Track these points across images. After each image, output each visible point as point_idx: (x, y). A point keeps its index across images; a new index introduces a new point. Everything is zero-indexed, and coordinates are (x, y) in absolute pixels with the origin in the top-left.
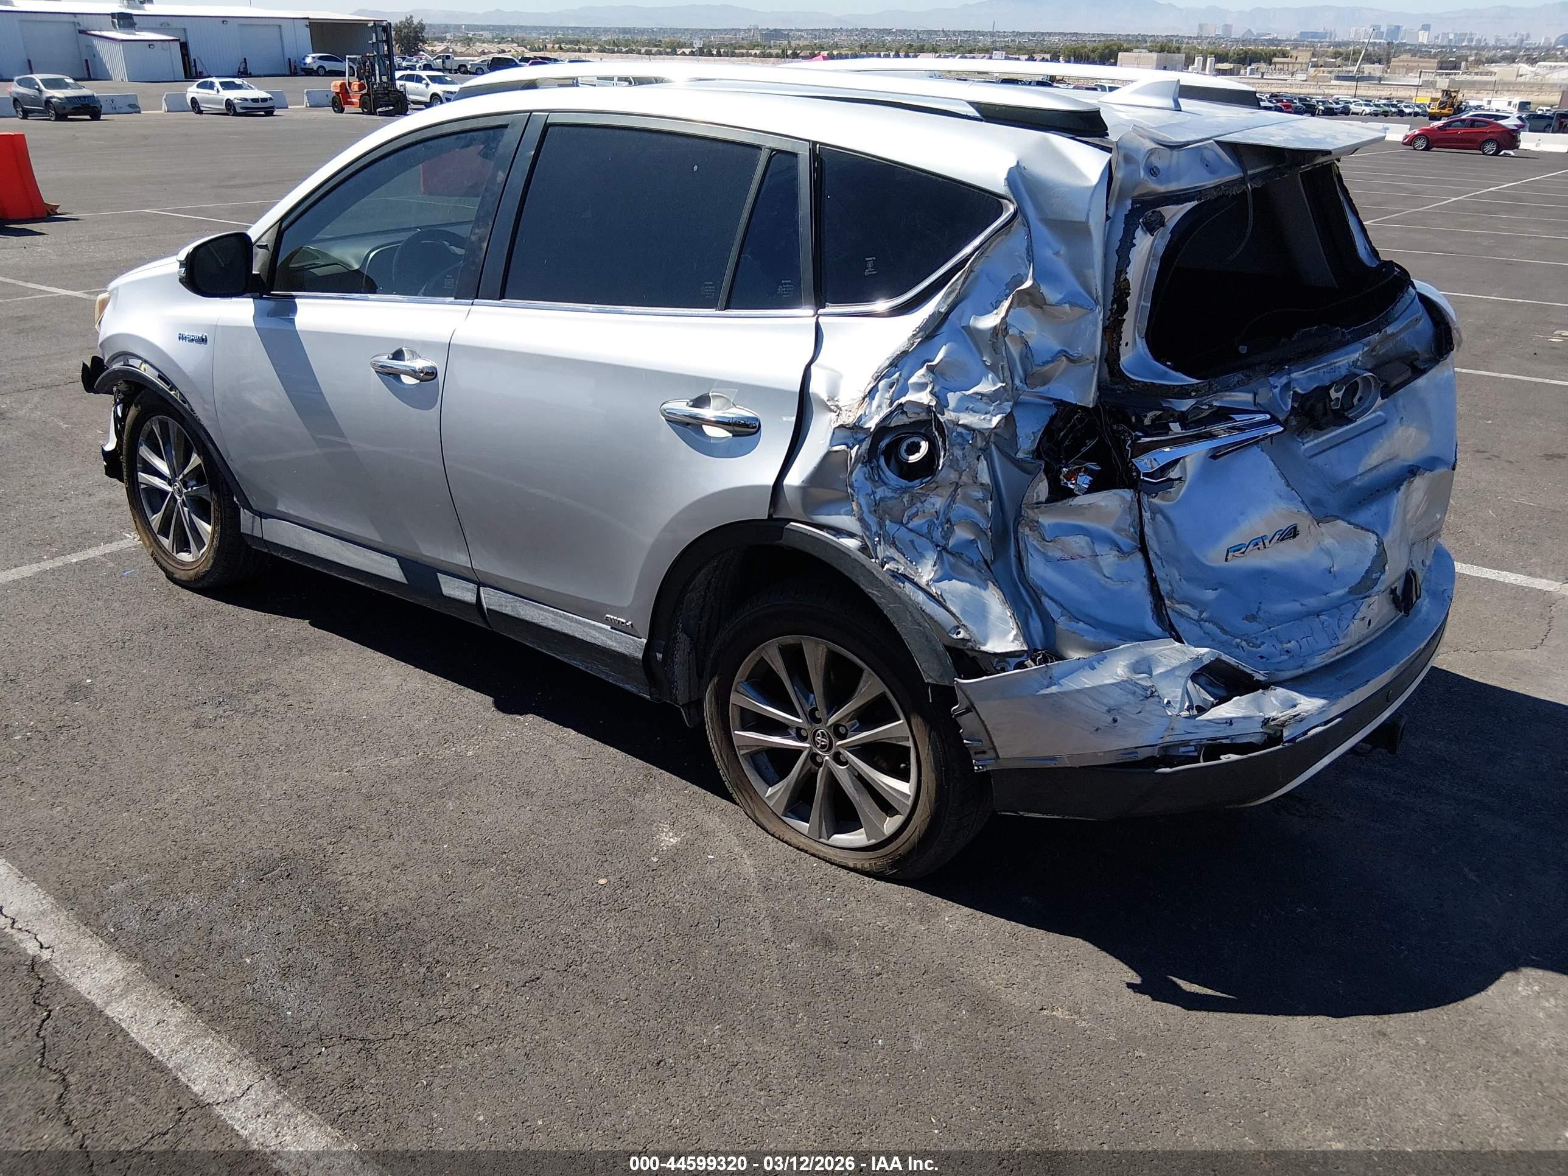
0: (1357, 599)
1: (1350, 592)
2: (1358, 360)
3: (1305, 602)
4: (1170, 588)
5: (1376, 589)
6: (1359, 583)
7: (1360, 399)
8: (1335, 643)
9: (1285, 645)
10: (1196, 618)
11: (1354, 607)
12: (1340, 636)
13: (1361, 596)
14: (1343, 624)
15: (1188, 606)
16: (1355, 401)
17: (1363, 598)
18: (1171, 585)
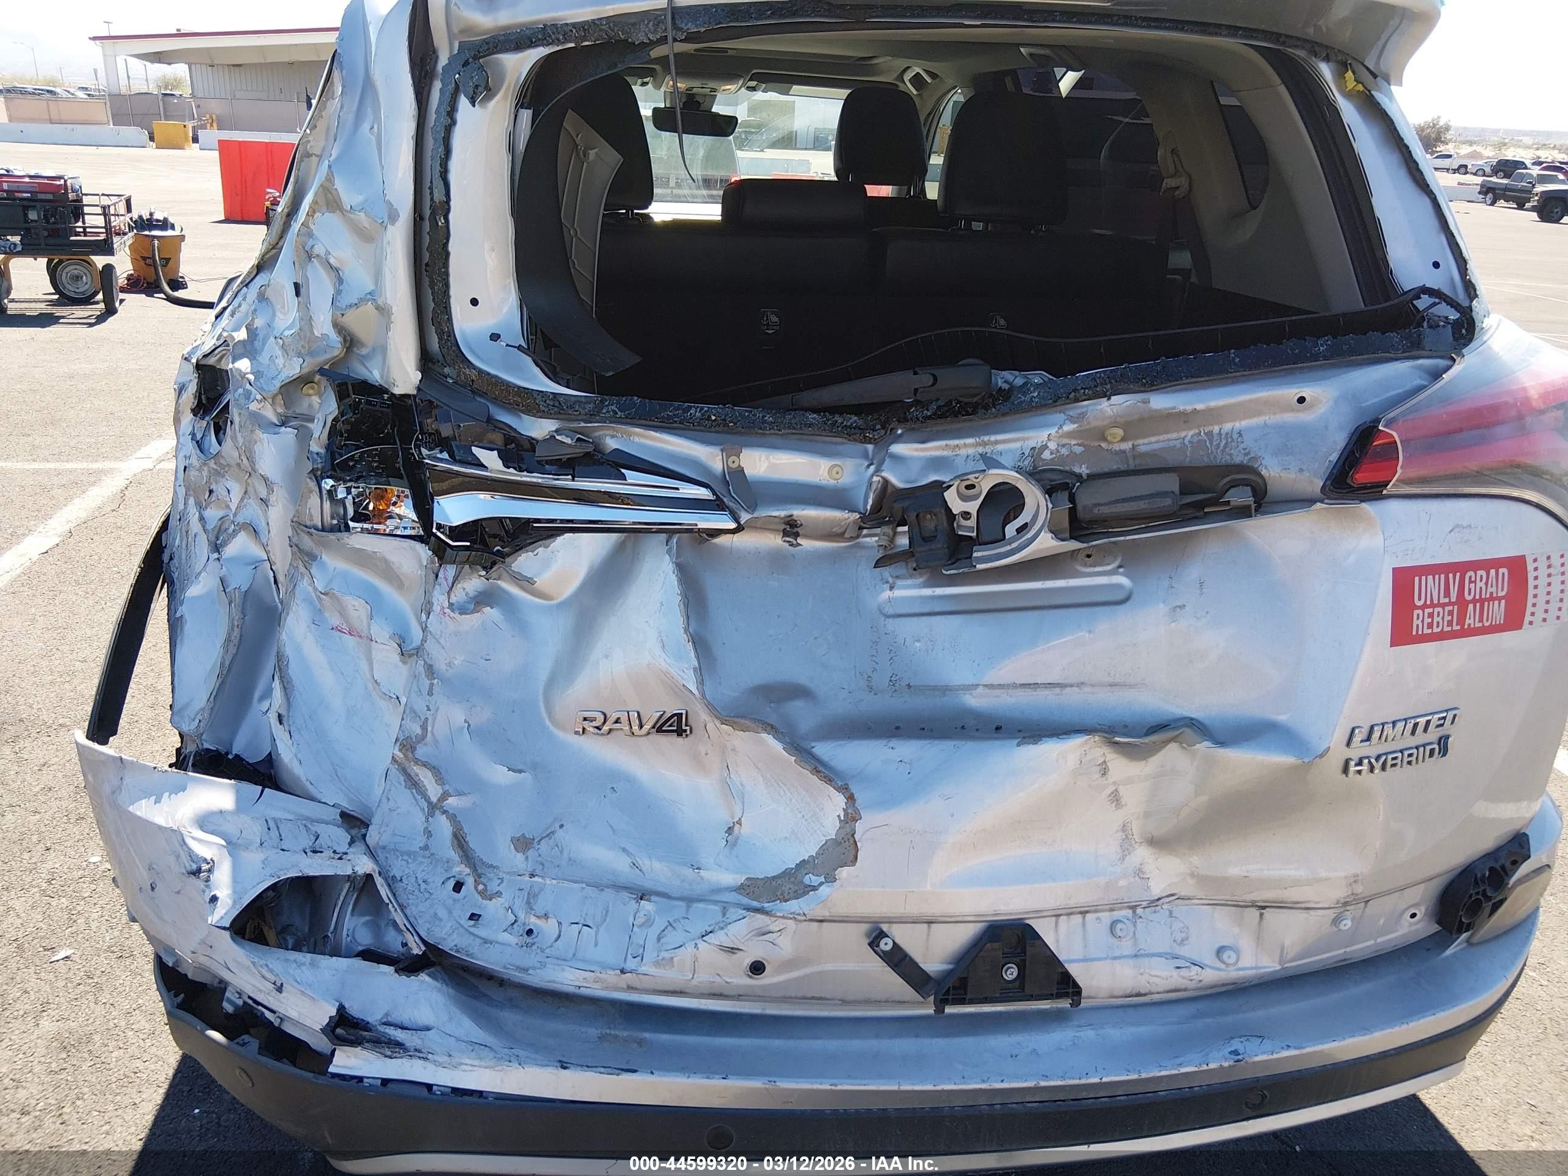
0: (738, 905)
1: (741, 889)
2: (1045, 447)
3: (645, 863)
4: (419, 731)
5: (794, 905)
6: (774, 878)
7: (1021, 530)
8: (631, 964)
9: (533, 919)
10: (434, 800)
11: (719, 918)
12: (650, 955)
13: (755, 904)
14: (673, 938)
15: (429, 774)
16: (1010, 530)
17: (748, 909)
18: (424, 727)
